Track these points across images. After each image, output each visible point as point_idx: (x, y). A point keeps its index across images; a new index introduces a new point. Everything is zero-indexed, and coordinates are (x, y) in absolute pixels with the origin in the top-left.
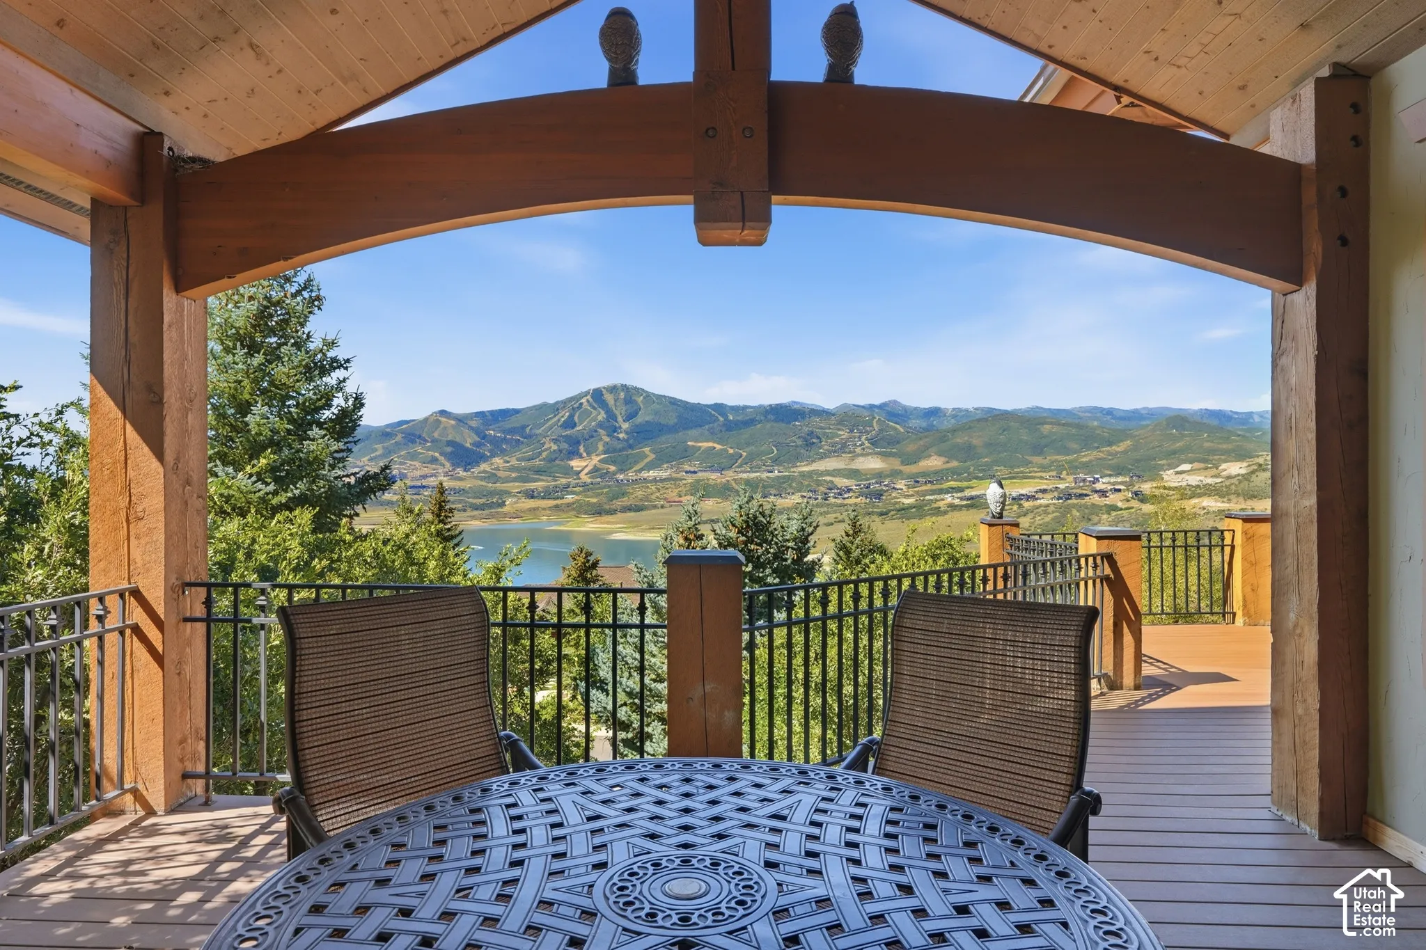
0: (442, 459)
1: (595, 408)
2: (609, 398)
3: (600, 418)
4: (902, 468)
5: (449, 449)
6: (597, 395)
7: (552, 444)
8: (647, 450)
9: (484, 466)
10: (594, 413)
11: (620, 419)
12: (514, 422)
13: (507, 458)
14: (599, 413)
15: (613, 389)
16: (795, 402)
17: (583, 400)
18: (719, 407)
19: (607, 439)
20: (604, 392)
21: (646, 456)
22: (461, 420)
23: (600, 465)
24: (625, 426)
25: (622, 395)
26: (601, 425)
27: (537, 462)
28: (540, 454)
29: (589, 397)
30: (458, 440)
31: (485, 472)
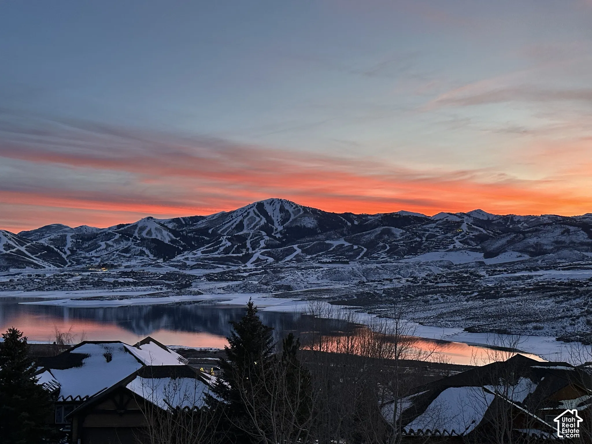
0: (147, 252)
1: (258, 216)
2: (269, 209)
3: (262, 223)
4: (485, 260)
5: (153, 245)
6: (260, 206)
7: (227, 241)
8: (295, 247)
9: (179, 258)
10: (258, 219)
11: (276, 224)
12: (201, 225)
13: (195, 252)
14: (261, 219)
15: (272, 202)
16: (403, 211)
17: (251, 210)
18: (347, 216)
19: (267, 238)
20: (265, 204)
21: (295, 250)
22: (163, 225)
23: (262, 257)
24: (280, 228)
25: (278, 207)
26: (262, 228)
27: (215, 255)
28: (218, 248)
29: (254, 208)
30: (159, 238)
31: (179, 261)
